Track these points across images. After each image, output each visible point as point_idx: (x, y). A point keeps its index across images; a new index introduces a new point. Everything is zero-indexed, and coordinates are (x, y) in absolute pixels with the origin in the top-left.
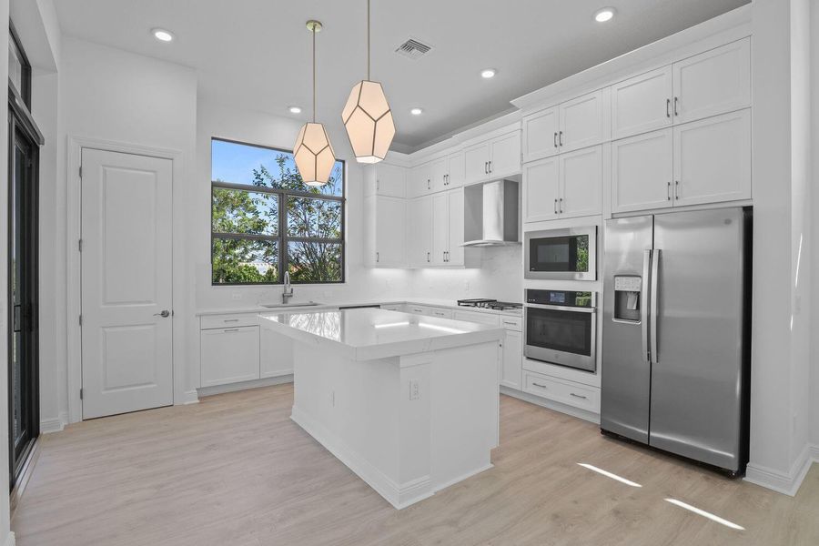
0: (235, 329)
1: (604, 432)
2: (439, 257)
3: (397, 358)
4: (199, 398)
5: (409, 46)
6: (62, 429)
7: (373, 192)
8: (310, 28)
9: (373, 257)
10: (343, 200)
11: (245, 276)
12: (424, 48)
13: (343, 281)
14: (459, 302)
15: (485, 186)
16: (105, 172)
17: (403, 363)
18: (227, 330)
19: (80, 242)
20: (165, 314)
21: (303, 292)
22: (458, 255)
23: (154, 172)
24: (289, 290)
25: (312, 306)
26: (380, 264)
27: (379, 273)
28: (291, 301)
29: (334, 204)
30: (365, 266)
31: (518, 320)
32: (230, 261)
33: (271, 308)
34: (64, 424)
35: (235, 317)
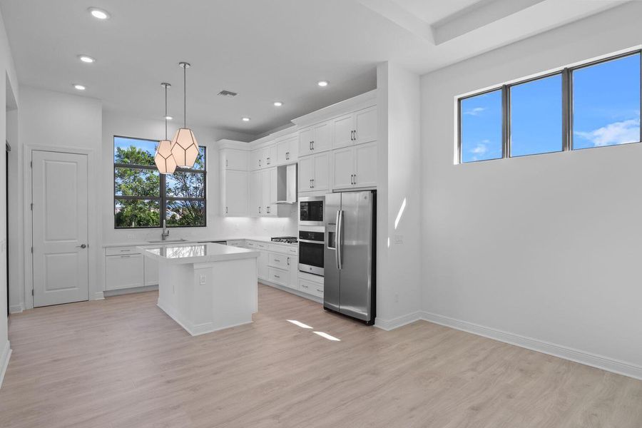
0: (128, 256)
1: (325, 308)
2: (264, 210)
3: (191, 265)
4: (105, 297)
5: (224, 93)
6: (21, 311)
7: (224, 167)
8: (164, 86)
9: (224, 210)
10: (205, 173)
11: (153, 220)
12: (234, 94)
13: (205, 226)
14: (272, 239)
15: (288, 167)
16: (46, 164)
17: (195, 267)
18: (123, 256)
19: (32, 205)
20: (83, 246)
21: (176, 232)
22: (274, 209)
23: (76, 162)
24: (166, 232)
25: (182, 242)
26: (229, 214)
27: (230, 220)
28: (168, 239)
29: (199, 175)
30: (220, 215)
31: (295, 248)
32: (141, 208)
33: (152, 243)
34: (22, 309)
35: (129, 248)
